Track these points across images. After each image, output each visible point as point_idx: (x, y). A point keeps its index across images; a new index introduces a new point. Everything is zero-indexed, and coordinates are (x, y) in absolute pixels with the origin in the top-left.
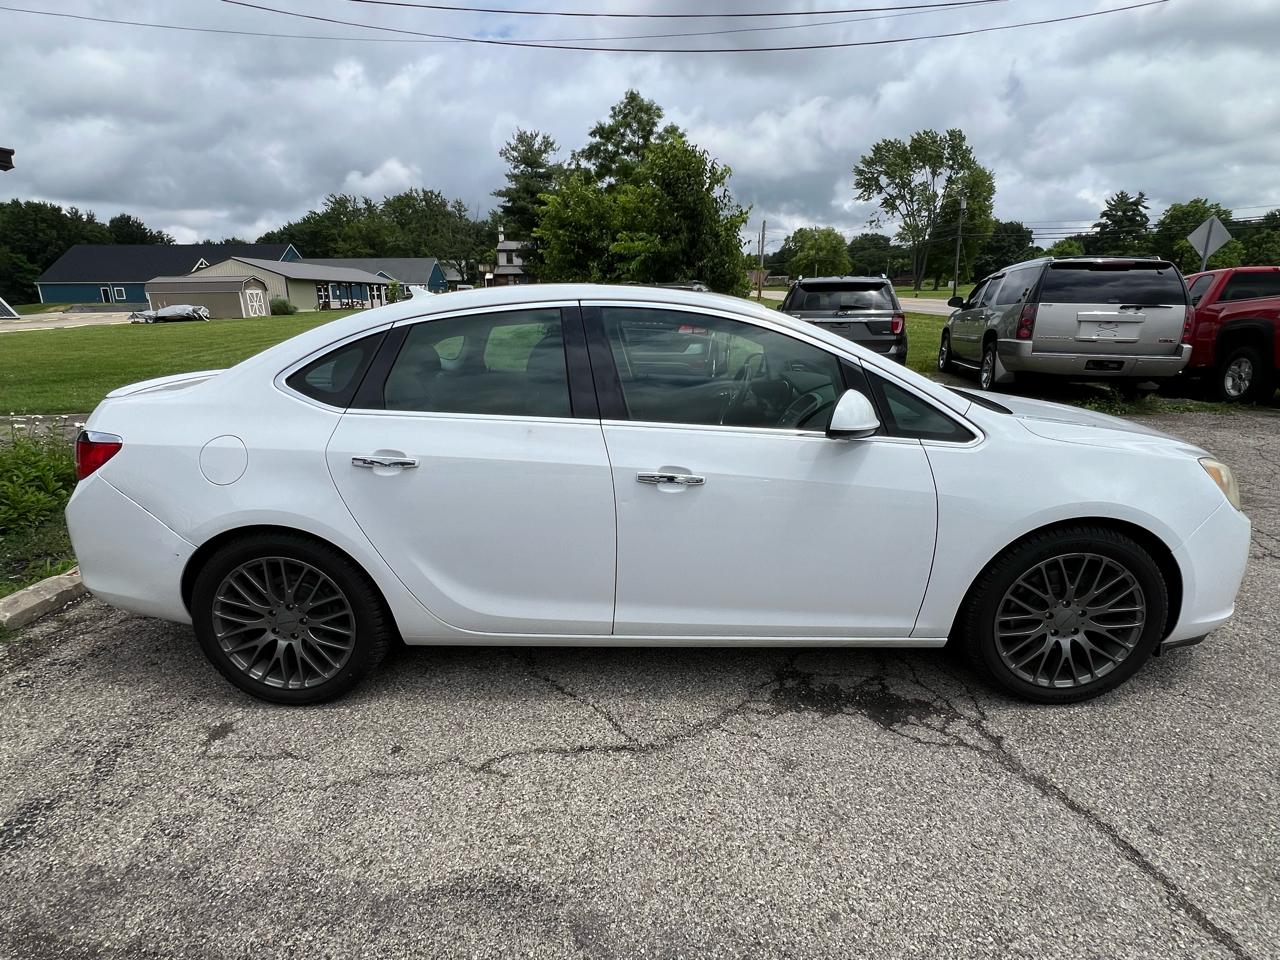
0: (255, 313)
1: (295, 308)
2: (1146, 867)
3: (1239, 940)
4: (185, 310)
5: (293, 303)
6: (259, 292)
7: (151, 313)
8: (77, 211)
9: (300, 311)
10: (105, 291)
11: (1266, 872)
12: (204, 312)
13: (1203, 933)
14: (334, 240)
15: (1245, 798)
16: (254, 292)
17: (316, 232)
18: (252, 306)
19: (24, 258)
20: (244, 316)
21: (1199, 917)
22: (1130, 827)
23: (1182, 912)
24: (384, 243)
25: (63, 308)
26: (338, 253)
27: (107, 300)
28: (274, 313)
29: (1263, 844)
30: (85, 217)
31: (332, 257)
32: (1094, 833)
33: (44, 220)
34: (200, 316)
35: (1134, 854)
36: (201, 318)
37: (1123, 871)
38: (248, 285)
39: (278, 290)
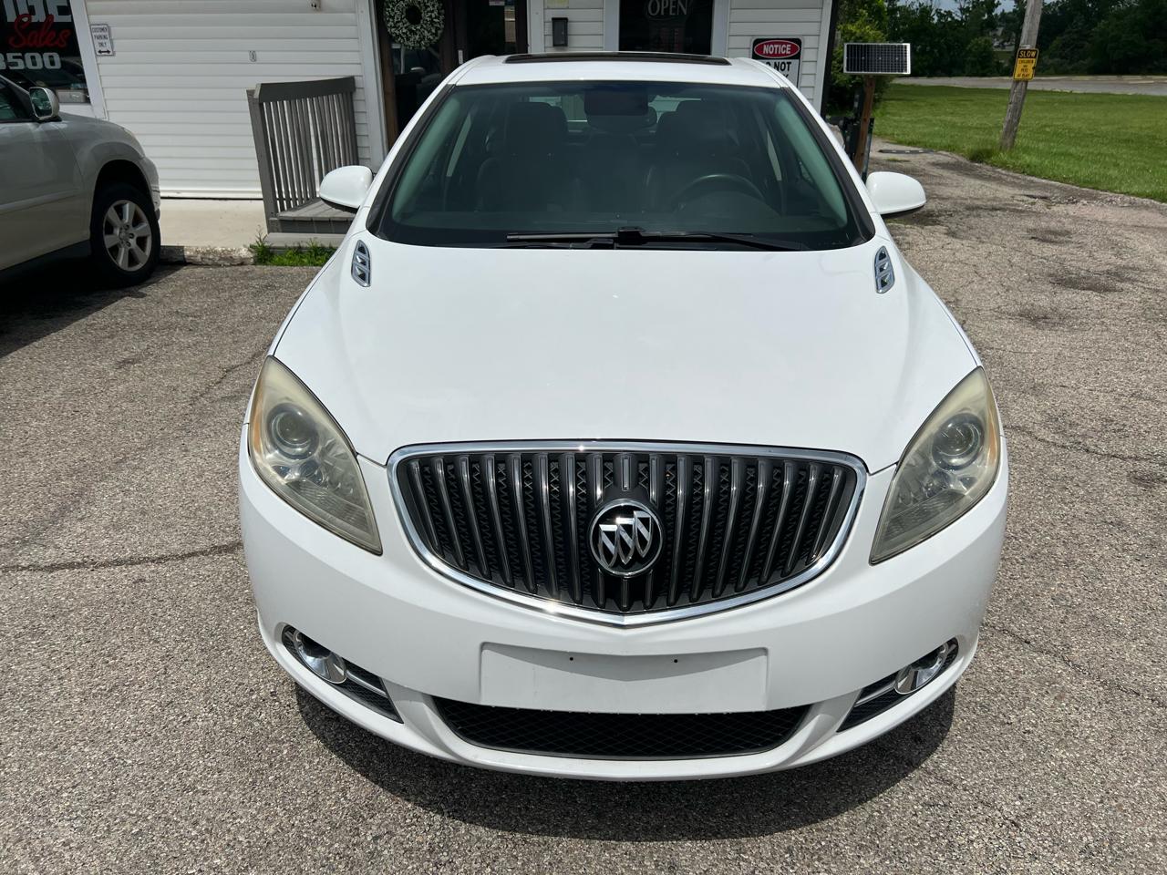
2: (119, 563)
3: (46, 574)
11: (63, 615)
13: (62, 561)
15: (119, 647)
21: (71, 566)
22: (153, 571)
23: (79, 560)
29: (79, 628)
32: (163, 552)
35: (132, 562)
37: (126, 551)
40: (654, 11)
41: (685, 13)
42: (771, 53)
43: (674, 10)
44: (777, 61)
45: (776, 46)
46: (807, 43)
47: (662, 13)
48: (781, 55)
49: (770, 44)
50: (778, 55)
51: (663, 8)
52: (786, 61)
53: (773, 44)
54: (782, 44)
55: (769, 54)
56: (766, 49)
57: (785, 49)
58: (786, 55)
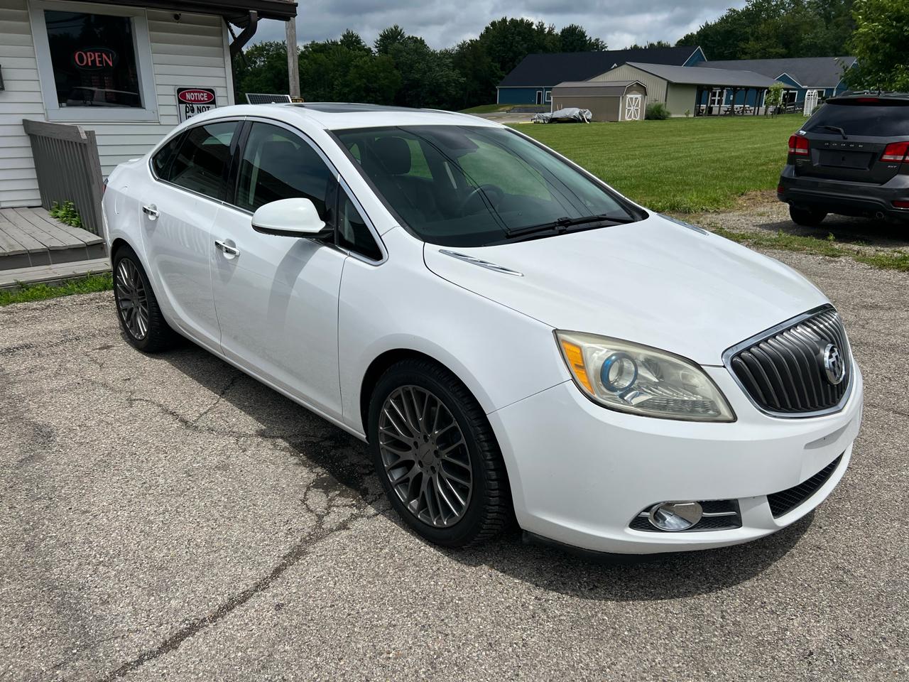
0: (630, 117)
1: (669, 113)
4: (573, 112)
5: (668, 108)
6: (639, 96)
7: (548, 115)
8: (543, 25)
9: (673, 116)
10: (539, 94)
12: (588, 115)
14: (747, 40)
16: (634, 96)
17: (731, 32)
18: (629, 110)
19: (498, 65)
20: (620, 120)
24: (800, 40)
25: (508, 108)
26: (746, 53)
27: (539, 103)
28: (648, 117)
30: (547, 30)
31: (739, 59)
33: (519, 34)
34: (583, 119)
36: (583, 121)
38: (630, 90)
39: (657, 93)
40: (82, 62)
41: (111, 65)
42: (193, 99)
43: (101, 62)
44: (199, 106)
45: (196, 94)
46: (219, 92)
47: (90, 64)
48: (201, 101)
49: (190, 92)
50: (198, 101)
51: (89, 59)
52: (205, 106)
53: (194, 92)
54: (200, 92)
55: (191, 100)
56: (188, 96)
57: (203, 96)
58: (204, 101)
